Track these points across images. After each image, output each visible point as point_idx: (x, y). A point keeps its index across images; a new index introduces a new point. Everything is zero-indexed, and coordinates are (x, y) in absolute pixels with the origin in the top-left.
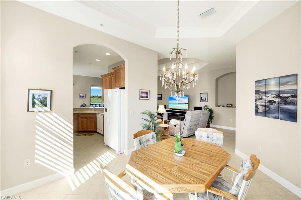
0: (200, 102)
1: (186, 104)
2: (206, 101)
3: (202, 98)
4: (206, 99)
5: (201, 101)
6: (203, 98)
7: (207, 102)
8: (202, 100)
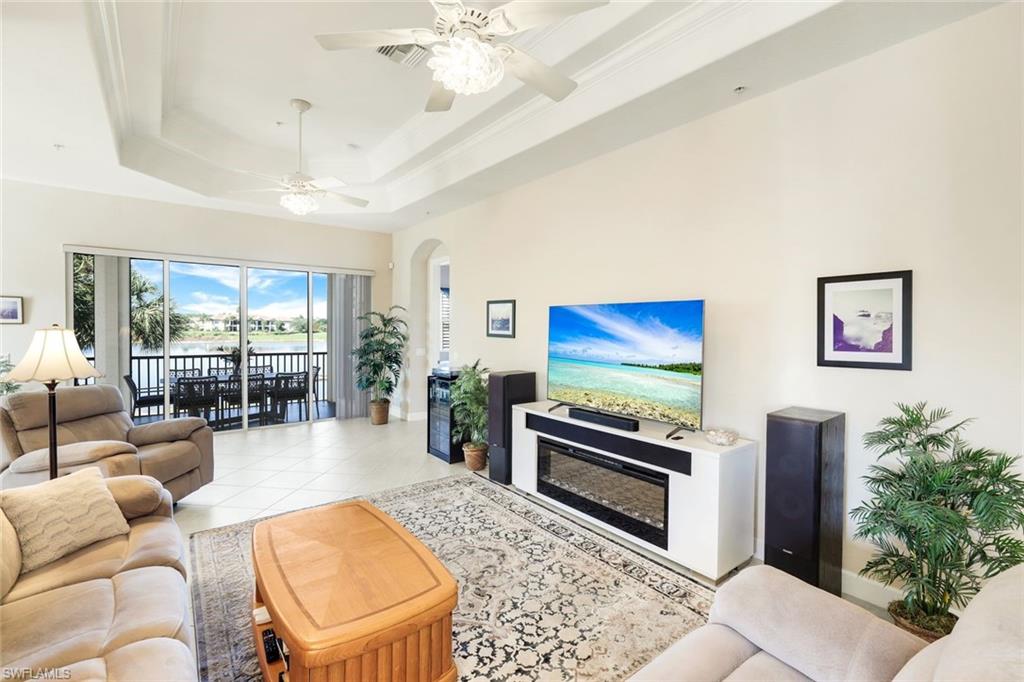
0: (822, 362)
1: (661, 367)
2: (896, 356)
3: (838, 325)
4: (888, 334)
5: (831, 354)
6: (849, 332)
7: (906, 365)
8: (841, 344)
